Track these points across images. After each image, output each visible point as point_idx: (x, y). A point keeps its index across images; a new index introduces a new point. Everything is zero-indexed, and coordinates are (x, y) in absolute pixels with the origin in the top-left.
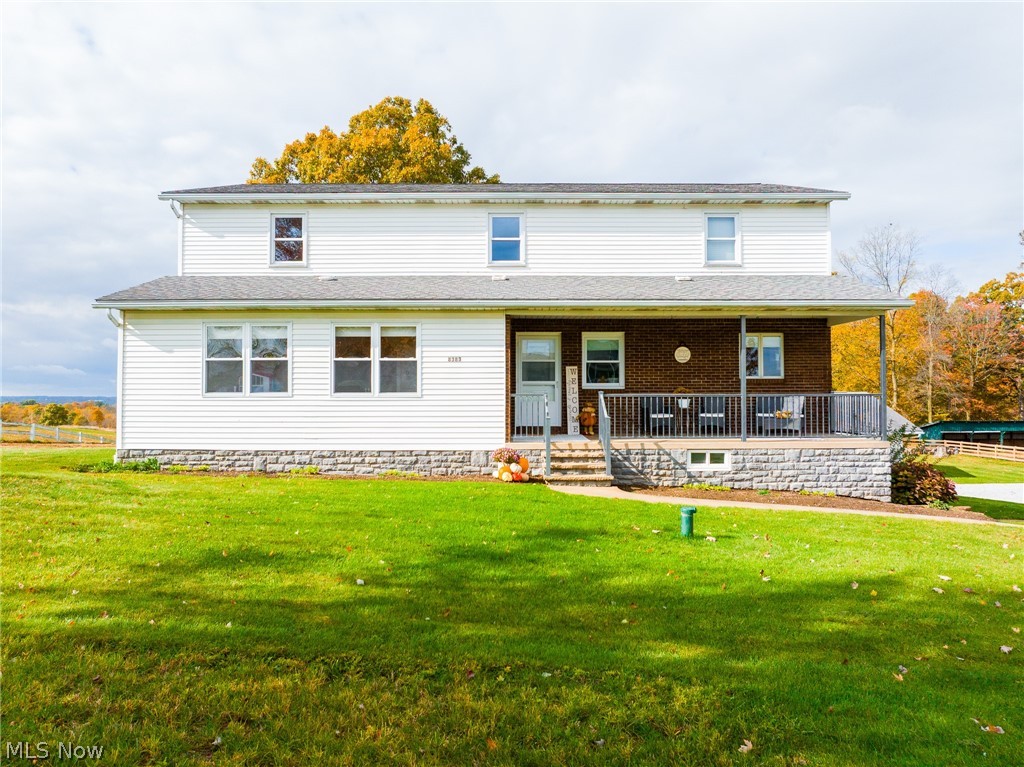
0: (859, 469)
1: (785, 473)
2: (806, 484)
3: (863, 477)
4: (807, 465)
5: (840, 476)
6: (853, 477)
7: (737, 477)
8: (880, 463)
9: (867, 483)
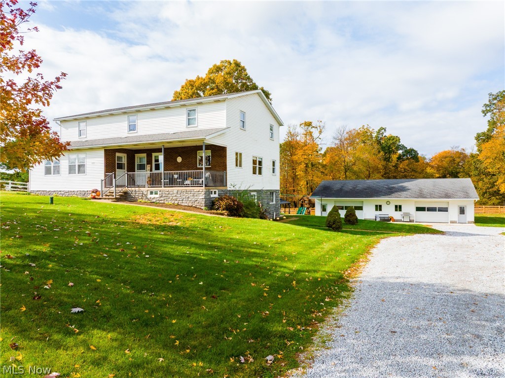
0: (195, 197)
1: (174, 198)
2: (179, 202)
3: (196, 200)
4: (179, 195)
5: (189, 199)
6: (193, 200)
7: (160, 199)
8: (201, 195)
9: (197, 202)
